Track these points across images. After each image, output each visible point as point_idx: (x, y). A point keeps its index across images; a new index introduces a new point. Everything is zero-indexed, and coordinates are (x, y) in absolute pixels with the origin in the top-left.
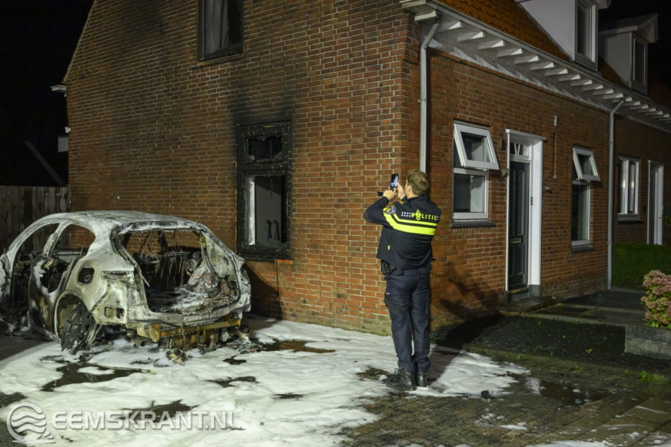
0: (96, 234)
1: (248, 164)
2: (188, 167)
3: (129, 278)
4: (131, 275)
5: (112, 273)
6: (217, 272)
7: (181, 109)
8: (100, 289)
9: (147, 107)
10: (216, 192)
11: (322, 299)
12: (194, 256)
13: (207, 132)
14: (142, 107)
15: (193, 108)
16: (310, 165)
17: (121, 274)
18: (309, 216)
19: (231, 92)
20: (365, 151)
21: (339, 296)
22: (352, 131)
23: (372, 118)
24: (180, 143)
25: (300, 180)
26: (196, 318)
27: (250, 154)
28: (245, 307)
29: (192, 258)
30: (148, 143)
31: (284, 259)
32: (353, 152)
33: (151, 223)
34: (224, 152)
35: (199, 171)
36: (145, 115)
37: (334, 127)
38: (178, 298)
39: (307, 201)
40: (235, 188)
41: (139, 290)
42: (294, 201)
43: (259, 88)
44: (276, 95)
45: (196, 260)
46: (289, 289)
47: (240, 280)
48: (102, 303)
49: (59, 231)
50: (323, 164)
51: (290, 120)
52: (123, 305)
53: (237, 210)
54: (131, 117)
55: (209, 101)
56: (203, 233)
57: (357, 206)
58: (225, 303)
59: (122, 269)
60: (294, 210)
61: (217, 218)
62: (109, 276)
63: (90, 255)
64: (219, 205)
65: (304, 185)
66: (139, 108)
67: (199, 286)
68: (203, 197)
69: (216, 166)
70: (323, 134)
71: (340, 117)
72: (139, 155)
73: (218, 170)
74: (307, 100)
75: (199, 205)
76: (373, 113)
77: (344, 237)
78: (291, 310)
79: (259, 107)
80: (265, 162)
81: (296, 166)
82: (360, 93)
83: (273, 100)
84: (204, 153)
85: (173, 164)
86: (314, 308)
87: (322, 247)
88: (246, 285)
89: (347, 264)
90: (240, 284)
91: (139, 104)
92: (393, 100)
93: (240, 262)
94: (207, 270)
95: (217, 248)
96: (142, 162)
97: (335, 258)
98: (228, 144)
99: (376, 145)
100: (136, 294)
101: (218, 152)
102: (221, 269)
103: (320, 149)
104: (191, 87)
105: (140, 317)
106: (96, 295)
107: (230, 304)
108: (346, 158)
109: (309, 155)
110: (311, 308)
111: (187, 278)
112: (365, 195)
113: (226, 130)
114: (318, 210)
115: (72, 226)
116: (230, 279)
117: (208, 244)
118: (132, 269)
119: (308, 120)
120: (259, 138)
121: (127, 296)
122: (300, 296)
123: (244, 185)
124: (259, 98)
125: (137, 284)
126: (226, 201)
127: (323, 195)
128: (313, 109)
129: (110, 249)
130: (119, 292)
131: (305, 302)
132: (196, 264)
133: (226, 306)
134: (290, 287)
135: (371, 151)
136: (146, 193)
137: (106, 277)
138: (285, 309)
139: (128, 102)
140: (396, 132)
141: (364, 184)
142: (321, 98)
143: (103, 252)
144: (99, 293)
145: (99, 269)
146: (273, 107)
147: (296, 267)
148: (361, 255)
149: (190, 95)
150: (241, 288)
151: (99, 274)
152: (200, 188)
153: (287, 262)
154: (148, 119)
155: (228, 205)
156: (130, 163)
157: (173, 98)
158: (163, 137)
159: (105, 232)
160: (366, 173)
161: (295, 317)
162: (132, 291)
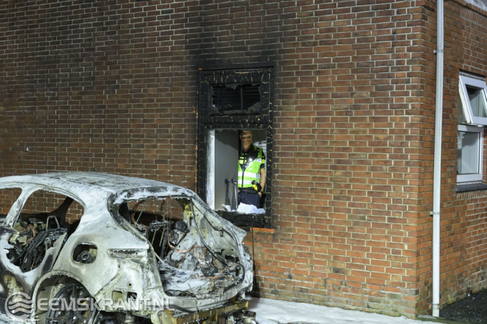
1: (212, 115)
2: (129, 116)
3: (141, 257)
7: (118, 48)
9: (70, 42)
10: (169, 147)
11: (313, 275)
13: (157, 75)
14: (63, 42)
15: (136, 46)
16: (299, 120)
17: (129, 252)
18: (297, 178)
19: (191, 31)
20: (373, 107)
21: (337, 271)
22: (355, 83)
23: (381, 70)
24: (117, 87)
25: (284, 137)
26: (210, 301)
27: (214, 104)
28: (247, 288)
30: (71, 84)
31: (263, 227)
32: (356, 107)
34: (181, 100)
35: (144, 121)
36: (67, 52)
37: (331, 78)
39: (294, 161)
40: (195, 143)
41: (153, 271)
42: (277, 160)
43: (230, 28)
44: (252, 37)
46: (268, 261)
47: (242, 256)
48: (110, 285)
49: (24, 197)
50: (317, 119)
51: (273, 67)
52: (137, 288)
53: (198, 168)
54: (47, 53)
55: (159, 39)
56: (193, 200)
57: (361, 168)
60: (277, 171)
62: (118, 255)
64: (172, 162)
65: (290, 143)
66: (58, 43)
68: (149, 151)
69: (170, 116)
70: (317, 84)
71: (340, 66)
72: (58, 99)
73: (172, 121)
74: (295, 44)
75: (143, 162)
76: (383, 64)
77: (345, 204)
78: (271, 286)
79: (229, 50)
80: (237, 114)
81: (280, 120)
82: (366, 40)
83: (248, 43)
84: (152, 100)
85: (107, 112)
86: (302, 284)
87: (314, 214)
88: (249, 261)
89: (347, 235)
91: (59, 38)
92: (409, 50)
93: (241, 234)
96: (62, 108)
97: (332, 228)
98: (186, 91)
99: (387, 100)
100: (151, 275)
101: (172, 100)
102: (213, 241)
103: (312, 102)
104: (133, 21)
106: (100, 276)
108: (347, 113)
109: (297, 108)
110: (298, 284)
112: (371, 156)
113: (183, 74)
114: (309, 172)
115: (41, 191)
117: (197, 212)
119: (297, 68)
120: (228, 86)
121: (143, 278)
122: (284, 270)
123: (207, 139)
124: (231, 39)
125: (150, 263)
126: (183, 158)
127: (316, 155)
128: (304, 56)
130: (132, 273)
131: (290, 277)
132: (181, 236)
133: (233, 286)
134: (271, 259)
135: (380, 107)
136: (68, 145)
137: (112, 256)
138: (262, 285)
139: (43, 35)
140: (414, 87)
141: (371, 144)
142: (315, 44)
143: (103, 226)
144: (106, 275)
145: (103, 247)
146: (249, 51)
147: (279, 237)
148: (367, 224)
149: (133, 31)
151: (105, 253)
152: (145, 141)
153: (265, 230)
154: (71, 56)
155: (185, 163)
156: (46, 108)
157: (108, 33)
158: (93, 78)
159: (98, 202)
160: (374, 131)
161: (276, 294)
162: (147, 272)
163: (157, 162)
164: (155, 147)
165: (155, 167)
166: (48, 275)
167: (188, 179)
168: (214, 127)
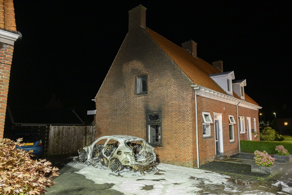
0: (120, 142)
1: (149, 122)
2: (132, 122)
4: (131, 153)
6: (147, 151)
7: (129, 107)
9: (120, 106)
10: (140, 129)
11: (171, 158)
13: (137, 113)
15: (133, 107)
16: (167, 123)
17: (129, 153)
18: (167, 136)
19: (144, 104)
20: (182, 120)
21: (176, 157)
22: (178, 115)
23: (184, 112)
24: (129, 116)
25: (164, 127)
26: (145, 163)
27: (149, 119)
28: (155, 161)
29: (140, 147)
30: (120, 115)
31: (160, 147)
32: (179, 120)
33: (132, 139)
35: (135, 123)
37: (173, 114)
39: (166, 132)
40: (146, 128)
42: (163, 132)
43: (152, 103)
46: (161, 155)
47: (153, 153)
48: (124, 160)
49: (108, 141)
50: (171, 123)
51: (161, 111)
52: (130, 160)
53: (146, 133)
54: (115, 108)
55: (138, 105)
56: (143, 141)
57: (180, 134)
58: (151, 159)
59: (129, 151)
60: (163, 134)
61: (140, 135)
63: (119, 148)
64: (141, 132)
66: (117, 106)
67: (142, 155)
69: (140, 122)
70: (170, 115)
71: (175, 111)
72: (117, 118)
74: (166, 107)
75: (135, 132)
76: (184, 111)
77: (177, 142)
78: (162, 160)
79: (152, 108)
80: (154, 121)
81: (163, 123)
82: (180, 106)
83: (156, 106)
84: (136, 118)
85: (127, 121)
86: (169, 160)
87: (171, 144)
89: (178, 149)
92: (189, 108)
94: (144, 150)
95: (147, 145)
96: (118, 120)
97: (175, 147)
98: (144, 116)
99: (185, 118)
100: (132, 158)
101: (141, 118)
103: (170, 119)
104: (132, 101)
105: (134, 163)
106: (122, 158)
108: (177, 121)
109: (166, 120)
111: (138, 152)
112: (182, 131)
113: (143, 113)
114: (169, 134)
115: (111, 139)
116: (150, 153)
117: (144, 144)
118: (132, 151)
119: (166, 111)
120: (152, 115)
122: (165, 157)
123: (148, 127)
124: (152, 105)
125: (132, 155)
127: (171, 131)
128: (167, 109)
129: (125, 146)
130: (128, 157)
131: (166, 158)
132: (141, 149)
135: (184, 120)
137: (125, 153)
138: (160, 160)
139: (114, 104)
140: (190, 116)
141: (182, 128)
142: (170, 106)
143: (123, 147)
144: (123, 157)
145: (123, 151)
146: (156, 108)
147: (164, 149)
148: (182, 146)
151: (123, 153)
152: (135, 127)
153: (161, 147)
154: (120, 109)
155: (143, 132)
156: (115, 120)
157: (127, 104)
158: (124, 114)
159: (122, 142)
160: (182, 125)
161: (163, 162)
163: (138, 132)
164: (137, 129)
165: (137, 133)
166: (112, 158)
167: (144, 136)
168: (149, 124)
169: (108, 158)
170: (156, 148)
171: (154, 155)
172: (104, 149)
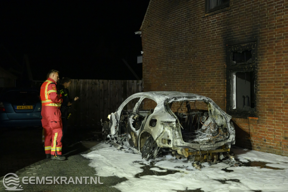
0: (157, 103)
1: (232, 66)
2: (200, 68)
3: (173, 125)
4: (174, 123)
5: (165, 122)
6: (217, 123)
7: (196, 39)
8: (160, 130)
9: (179, 39)
10: (215, 81)
11: (275, 140)
12: (204, 114)
13: (210, 50)
14: (177, 39)
15: (203, 38)
16: (268, 65)
17: (169, 123)
18: (267, 93)
19: (223, 28)
21: (286, 138)
24: (196, 56)
25: (262, 74)
26: (207, 146)
27: (233, 60)
28: (232, 142)
29: (204, 115)
30: (180, 57)
31: (253, 117)
33: (183, 97)
34: (220, 60)
35: (206, 70)
36: (179, 43)
37: (282, 43)
38: (197, 136)
39: (266, 85)
40: (225, 79)
41: (178, 131)
42: (259, 85)
43: (239, 25)
44: (248, 28)
45: (206, 116)
46: (255, 133)
47: (229, 128)
48: (161, 136)
49: (140, 101)
50: (276, 64)
51: (256, 41)
52: (171, 138)
53: (226, 90)
54: (172, 44)
55: (211, 34)
56: (209, 102)
58: (221, 139)
59: (170, 120)
60: (259, 90)
61: (215, 95)
62: (164, 123)
63: (155, 113)
64: (216, 88)
65: (264, 76)
66: (175, 40)
67: (207, 130)
68: (208, 83)
69: (215, 67)
70: (276, 47)
71: (286, 37)
72: (176, 63)
73: (216, 70)
74: (267, 29)
75: (206, 88)
78: (257, 145)
79: (238, 35)
80: (242, 65)
81: (260, 66)
83: (246, 31)
84: (209, 61)
85: (192, 67)
86: (270, 144)
87: (275, 111)
88: (233, 130)
90: (230, 130)
91: (176, 38)
93: (229, 118)
94: (212, 122)
95: (217, 110)
96: (177, 67)
97: (284, 117)
98: (222, 56)
100: (177, 133)
101: (216, 60)
102: (219, 121)
103: (274, 56)
104: (201, 27)
105: (179, 144)
106: (157, 132)
107: (224, 140)
109: (268, 59)
110: (269, 144)
111: (201, 126)
113: (220, 48)
114: (273, 90)
115: (145, 98)
116: (223, 127)
117: (212, 108)
118: (175, 120)
119: (267, 40)
120: (238, 52)
121: (173, 134)
122: (262, 137)
123: (230, 77)
124: (239, 30)
125: (177, 128)
126: (221, 86)
127: (276, 82)
128: (270, 34)
129: (164, 110)
130: (169, 131)
131: (265, 141)
132: (205, 119)
133: (222, 141)
134: (257, 132)
136: (179, 82)
137: (162, 124)
138: (253, 144)
139: (170, 37)
142: (275, 28)
143: (161, 111)
144: (159, 132)
145: (159, 120)
146: (247, 34)
147: (260, 122)
149: (202, 31)
150: (230, 132)
151: (159, 122)
152: (206, 79)
153: (254, 118)
154: (180, 45)
155: (222, 88)
156: (171, 68)
157: (193, 34)
158: (188, 53)
159: (161, 102)
161: (259, 149)
162: (175, 131)
163: (211, 88)
164: (210, 81)
165: (210, 90)
166: (142, 132)
167: (223, 95)
168: (233, 71)
169: (138, 132)
170: (245, 120)
171: (231, 130)
172: (132, 116)
